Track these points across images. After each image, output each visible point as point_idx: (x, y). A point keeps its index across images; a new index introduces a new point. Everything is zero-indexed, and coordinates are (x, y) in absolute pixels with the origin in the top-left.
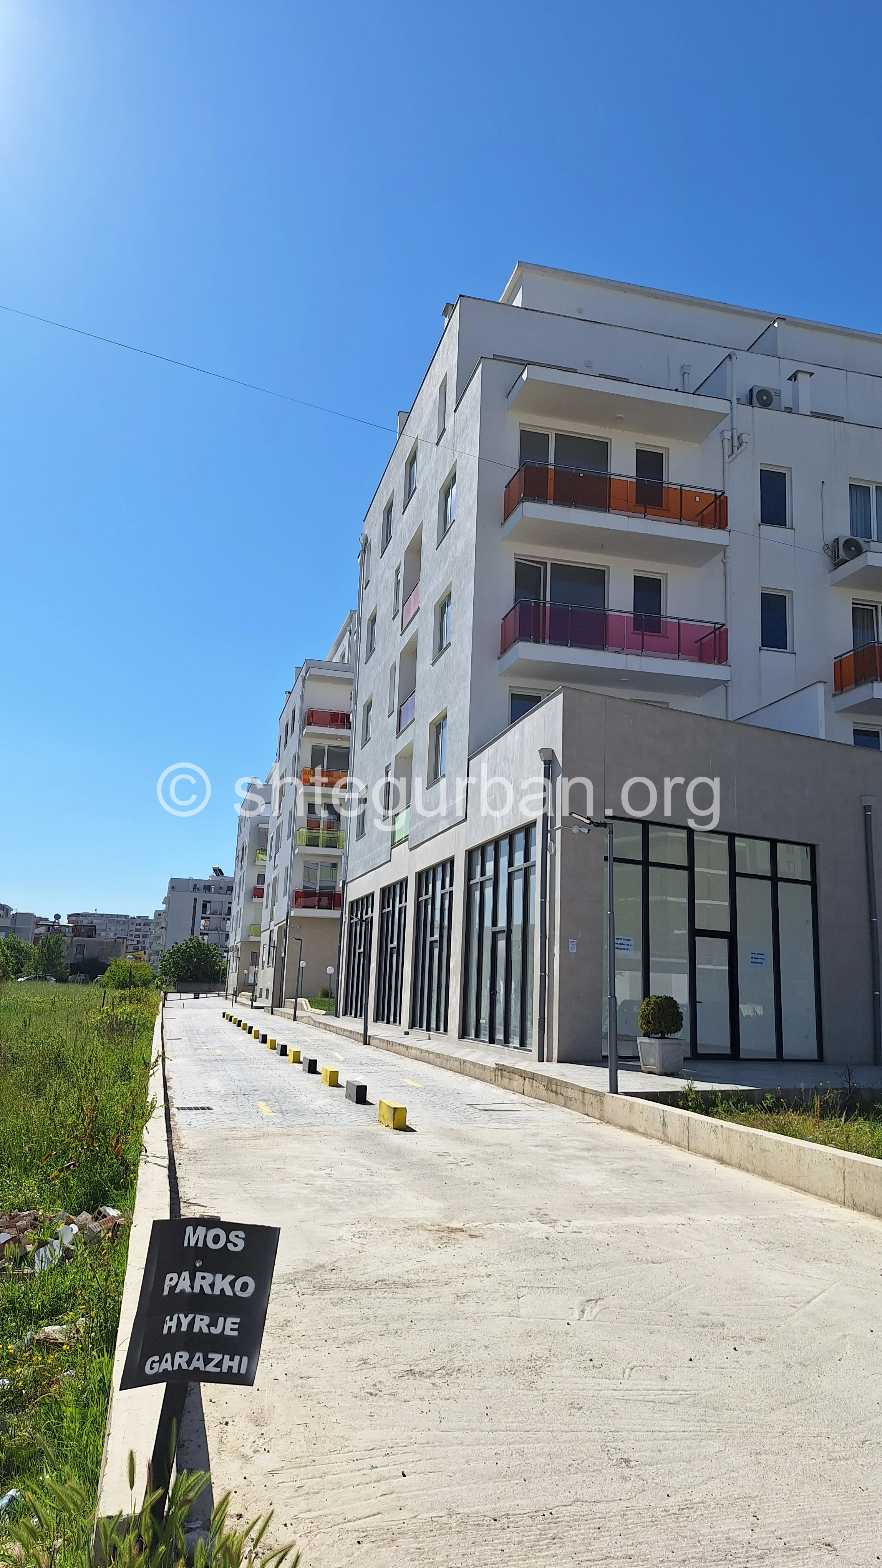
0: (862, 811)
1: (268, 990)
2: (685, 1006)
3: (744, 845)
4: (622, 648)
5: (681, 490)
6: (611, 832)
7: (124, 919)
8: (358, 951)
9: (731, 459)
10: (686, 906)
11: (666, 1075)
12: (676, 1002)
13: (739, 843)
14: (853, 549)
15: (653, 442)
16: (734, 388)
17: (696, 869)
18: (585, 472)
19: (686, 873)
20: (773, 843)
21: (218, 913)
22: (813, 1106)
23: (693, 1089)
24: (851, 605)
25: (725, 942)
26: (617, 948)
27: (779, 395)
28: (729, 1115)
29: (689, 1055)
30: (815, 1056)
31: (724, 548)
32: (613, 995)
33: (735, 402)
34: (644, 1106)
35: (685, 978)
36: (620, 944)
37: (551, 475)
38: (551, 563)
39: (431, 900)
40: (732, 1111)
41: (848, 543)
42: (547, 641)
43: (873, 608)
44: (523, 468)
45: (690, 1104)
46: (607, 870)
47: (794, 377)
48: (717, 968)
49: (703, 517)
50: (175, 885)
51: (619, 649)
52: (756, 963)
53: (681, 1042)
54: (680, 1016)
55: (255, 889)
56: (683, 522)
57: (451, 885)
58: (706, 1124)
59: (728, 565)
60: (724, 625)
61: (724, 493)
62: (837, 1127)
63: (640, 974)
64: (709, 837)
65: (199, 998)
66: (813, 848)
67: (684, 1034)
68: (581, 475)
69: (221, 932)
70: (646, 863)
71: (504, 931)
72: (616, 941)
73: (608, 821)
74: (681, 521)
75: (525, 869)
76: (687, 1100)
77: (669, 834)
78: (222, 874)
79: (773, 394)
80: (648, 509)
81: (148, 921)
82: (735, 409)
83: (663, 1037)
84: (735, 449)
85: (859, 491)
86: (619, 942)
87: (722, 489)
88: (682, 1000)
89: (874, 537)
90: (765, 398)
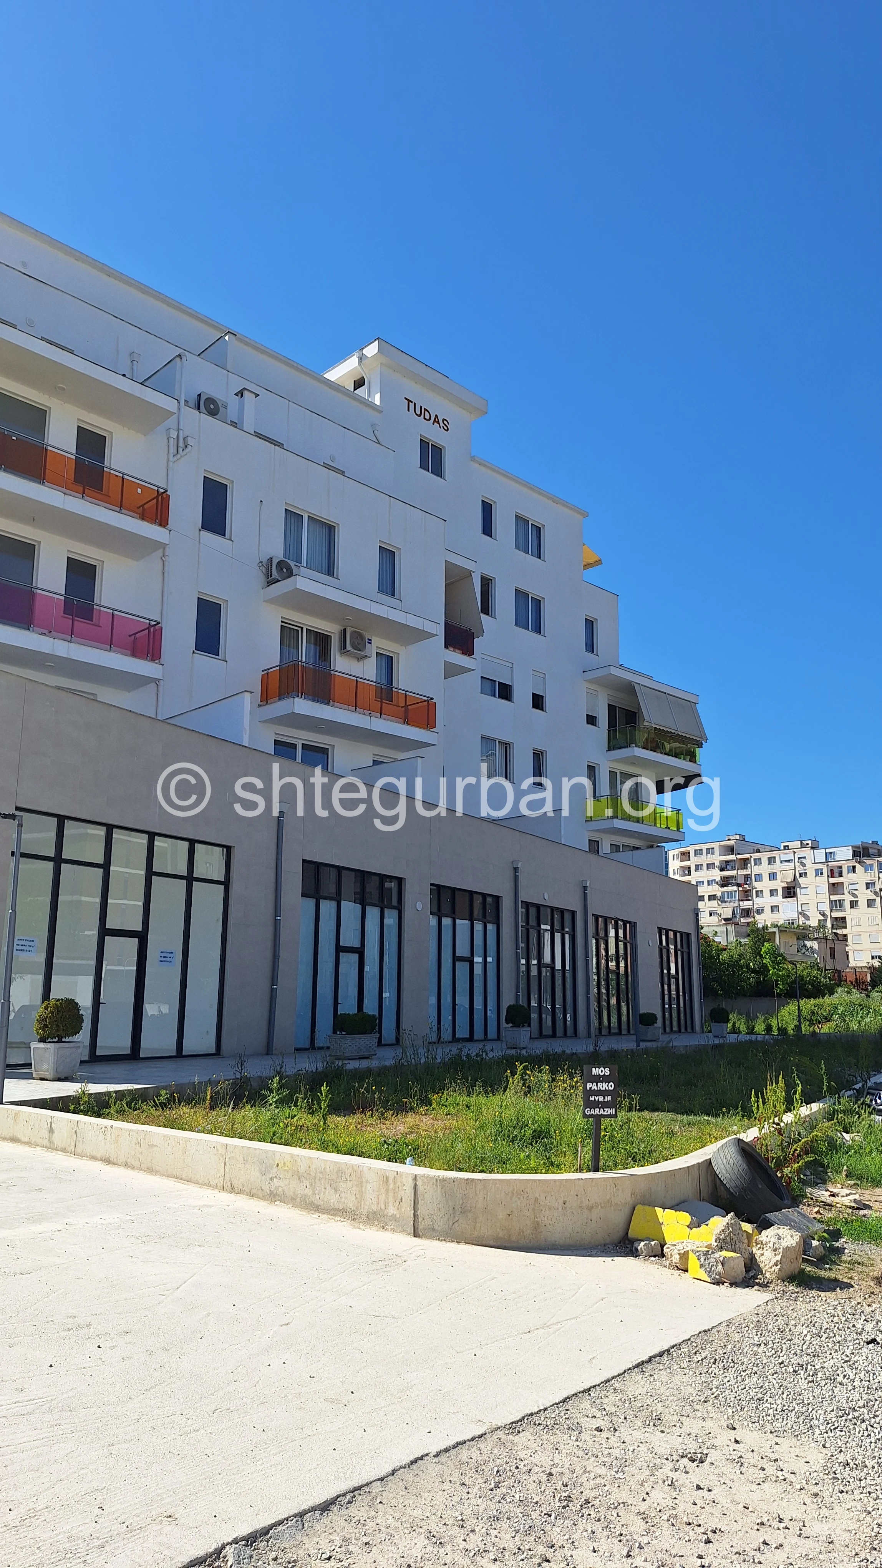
2: (86, 1009)
3: (166, 845)
4: (49, 630)
5: (123, 478)
6: (20, 825)
9: (175, 459)
10: (98, 906)
11: (59, 1080)
12: (77, 1004)
13: (159, 842)
14: (285, 570)
15: (97, 423)
16: (183, 389)
17: (112, 868)
18: (18, 436)
19: (100, 871)
20: (192, 843)
22: (204, 1099)
23: (87, 1092)
24: (280, 623)
26: (17, 950)
27: (226, 407)
28: (121, 1115)
29: (86, 1058)
30: (213, 1051)
31: (163, 546)
32: (7, 999)
33: (182, 402)
34: (30, 1113)
35: (90, 980)
36: (21, 945)
40: (124, 1111)
41: (281, 564)
43: (299, 629)
45: (82, 1107)
46: (12, 865)
47: (240, 394)
48: (127, 968)
49: (144, 510)
51: (46, 632)
52: (165, 961)
53: (78, 1044)
54: (80, 1019)
56: (123, 511)
58: (95, 1125)
59: (167, 563)
60: (159, 624)
61: (166, 491)
62: (225, 1116)
63: (40, 978)
64: (129, 836)
66: (229, 849)
67: (83, 1036)
68: (14, 438)
70: (58, 860)
72: (16, 942)
73: (18, 813)
74: (121, 510)
76: (79, 1104)
77: (90, 831)
79: (220, 405)
80: (86, 490)
82: (182, 410)
83: (60, 1041)
84: (180, 450)
85: (292, 517)
86: (20, 943)
87: (165, 486)
88: (85, 1001)
89: (304, 563)
90: (212, 406)
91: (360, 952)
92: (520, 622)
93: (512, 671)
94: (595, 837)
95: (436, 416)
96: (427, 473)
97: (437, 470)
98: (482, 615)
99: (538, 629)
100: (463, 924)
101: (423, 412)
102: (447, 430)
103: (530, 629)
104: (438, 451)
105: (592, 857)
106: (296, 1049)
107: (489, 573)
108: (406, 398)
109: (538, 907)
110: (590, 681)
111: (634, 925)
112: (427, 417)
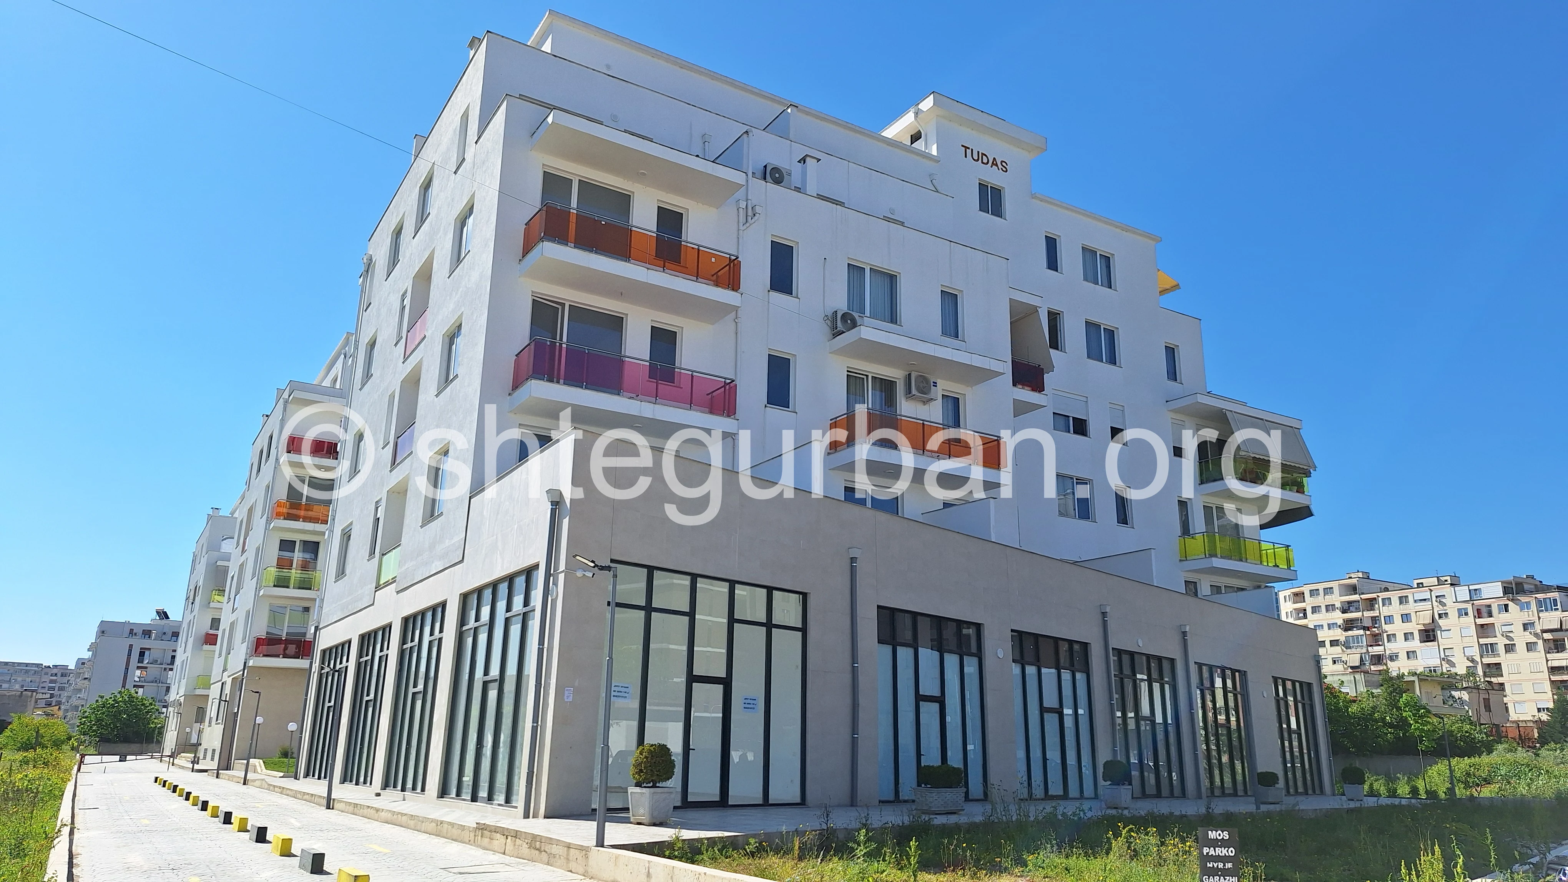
0: (849, 561)
1: (214, 751)
2: (678, 754)
3: (745, 593)
4: (636, 393)
5: (698, 250)
6: (615, 576)
7: (36, 669)
8: (327, 704)
9: (745, 227)
10: (686, 653)
11: (655, 825)
12: (669, 750)
13: (740, 591)
14: (849, 321)
15: (675, 202)
16: (750, 162)
17: (697, 616)
18: (608, 221)
19: (687, 618)
20: (770, 590)
21: (159, 663)
22: (792, 849)
23: (680, 838)
24: (846, 373)
25: (720, 688)
26: (614, 696)
27: (790, 175)
28: (714, 862)
29: (679, 804)
30: (798, 800)
31: (736, 309)
32: (606, 744)
33: (750, 174)
34: (629, 857)
35: (680, 726)
36: (618, 692)
37: (573, 219)
38: (570, 305)
39: (417, 648)
40: (716, 859)
41: (845, 316)
42: (562, 381)
43: (865, 377)
44: (545, 208)
45: (676, 853)
46: (609, 616)
47: (803, 160)
48: (713, 715)
49: (718, 277)
50: (105, 629)
51: (634, 395)
52: (748, 708)
53: (671, 790)
54: (672, 764)
55: (207, 634)
56: (700, 280)
57: (441, 631)
58: (690, 872)
59: (739, 324)
60: (734, 381)
61: (737, 258)
62: (814, 868)
63: (635, 724)
64: (712, 585)
65: (125, 761)
66: (805, 596)
67: (675, 782)
68: (603, 223)
69: (160, 685)
70: (648, 609)
71: (497, 680)
72: (613, 689)
73: (613, 565)
74: (697, 279)
75: (524, 613)
76: (674, 850)
77: (675, 581)
78: (167, 617)
79: (785, 173)
80: (666, 263)
81: (67, 671)
82: (750, 181)
83: (654, 786)
84: (749, 218)
85: (855, 271)
86: (617, 689)
87: (736, 254)
88: (676, 747)
89: (868, 313)
90: (777, 175)
91: (940, 700)
92: (1093, 353)
93: (1087, 406)
94: (1192, 577)
95: (994, 159)
96: (988, 215)
97: (998, 211)
98: (1051, 350)
99: (1112, 360)
100: (1048, 673)
101: (981, 158)
102: (1006, 171)
103: (1104, 361)
104: (997, 193)
105: (1191, 600)
106: (880, 802)
107: (1056, 307)
108: (963, 146)
109: (1132, 654)
110: (1175, 411)
111: (1243, 674)
112: (985, 161)
